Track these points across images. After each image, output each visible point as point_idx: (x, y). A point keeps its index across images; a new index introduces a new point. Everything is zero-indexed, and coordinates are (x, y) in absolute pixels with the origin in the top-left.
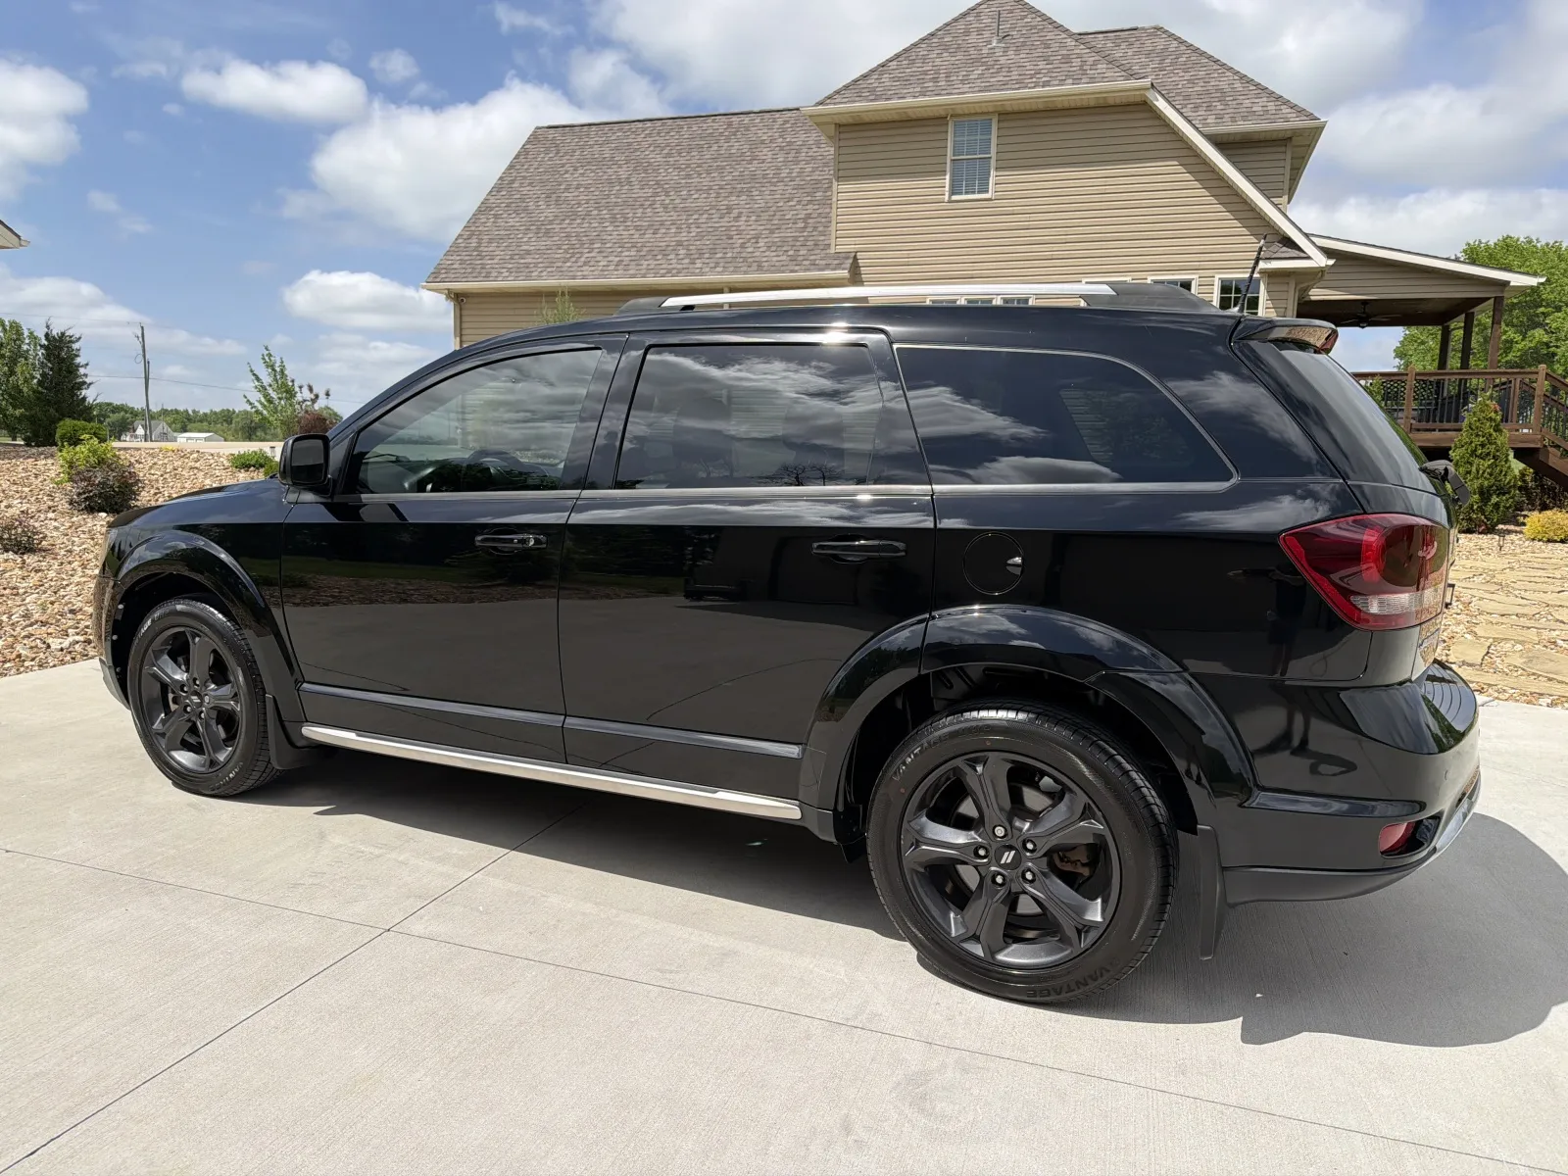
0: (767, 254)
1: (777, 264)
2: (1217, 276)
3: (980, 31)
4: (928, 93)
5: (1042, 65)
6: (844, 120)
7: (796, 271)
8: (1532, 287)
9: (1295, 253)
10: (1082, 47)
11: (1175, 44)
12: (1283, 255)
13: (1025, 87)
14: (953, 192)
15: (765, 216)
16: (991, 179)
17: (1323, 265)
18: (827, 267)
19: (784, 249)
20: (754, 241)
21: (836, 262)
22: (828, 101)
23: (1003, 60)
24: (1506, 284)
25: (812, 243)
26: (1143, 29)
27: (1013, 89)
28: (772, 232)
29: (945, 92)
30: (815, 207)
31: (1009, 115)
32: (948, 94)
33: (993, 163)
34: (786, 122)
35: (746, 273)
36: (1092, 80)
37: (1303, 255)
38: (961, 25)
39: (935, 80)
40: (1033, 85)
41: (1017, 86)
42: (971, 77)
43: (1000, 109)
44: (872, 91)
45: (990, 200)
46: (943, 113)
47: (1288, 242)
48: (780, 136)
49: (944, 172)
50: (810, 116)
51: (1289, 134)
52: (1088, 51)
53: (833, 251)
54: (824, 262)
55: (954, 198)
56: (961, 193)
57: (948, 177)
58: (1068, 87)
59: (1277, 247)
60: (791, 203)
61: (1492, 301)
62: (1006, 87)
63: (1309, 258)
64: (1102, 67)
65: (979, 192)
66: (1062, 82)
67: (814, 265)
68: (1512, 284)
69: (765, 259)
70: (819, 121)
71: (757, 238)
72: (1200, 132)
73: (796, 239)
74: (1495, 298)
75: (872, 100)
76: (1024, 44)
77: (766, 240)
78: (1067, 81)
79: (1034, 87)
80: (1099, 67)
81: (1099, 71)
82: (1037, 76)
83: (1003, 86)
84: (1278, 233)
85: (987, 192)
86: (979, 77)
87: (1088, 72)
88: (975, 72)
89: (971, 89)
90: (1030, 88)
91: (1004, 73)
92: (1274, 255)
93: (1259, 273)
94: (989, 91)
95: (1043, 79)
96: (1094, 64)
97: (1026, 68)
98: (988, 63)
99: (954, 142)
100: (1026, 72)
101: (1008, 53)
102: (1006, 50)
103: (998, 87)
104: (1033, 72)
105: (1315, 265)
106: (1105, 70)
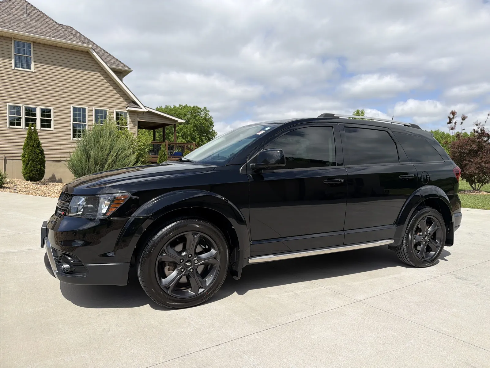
2: (115, 110)
3: (17, 10)
4: (3, 27)
5: (49, 30)
9: (137, 106)
10: (61, 28)
12: (134, 106)
13: (46, 36)
14: (15, 67)
16: (32, 65)
17: (145, 111)
23: (32, 23)
26: (65, 26)
27: (41, 35)
29: (11, 29)
31: (38, 44)
32: (12, 30)
33: (32, 59)
36: (70, 40)
37: (139, 107)
39: (4, 23)
41: (42, 35)
43: (35, 41)
45: (32, 72)
46: (10, 36)
47: (135, 103)
49: (11, 58)
51: (122, 70)
52: (64, 30)
55: (16, 68)
56: (19, 67)
57: (13, 60)
58: (62, 40)
59: (131, 104)
61: (173, 125)
63: (141, 108)
65: (27, 69)
66: (59, 38)
72: (109, 67)
76: (38, 20)
78: (61, 38)
80: (71, 36)
81: (71, 38)
82: (48, 33)
83: (36, 33)
84: (131, 100)
85: (31, 69)
86: (24, 27)
87: (68, 37)
88: (21, 25)
89: (22, 31)
90: (48, 37)
91: (35, 29)
92: (132, 106)
93: (127, 111)
94: (30, 33)
95: (51, 35)
96: (69, 35)
97: (44, 29)
98: (26, 23)
99: (15, 48)
100: (44, 31)
101: (33, 21)
102: (31, 20)
103: (34, 33)
104: (46, 31)
105: (143, 111)
106: (73, 38)
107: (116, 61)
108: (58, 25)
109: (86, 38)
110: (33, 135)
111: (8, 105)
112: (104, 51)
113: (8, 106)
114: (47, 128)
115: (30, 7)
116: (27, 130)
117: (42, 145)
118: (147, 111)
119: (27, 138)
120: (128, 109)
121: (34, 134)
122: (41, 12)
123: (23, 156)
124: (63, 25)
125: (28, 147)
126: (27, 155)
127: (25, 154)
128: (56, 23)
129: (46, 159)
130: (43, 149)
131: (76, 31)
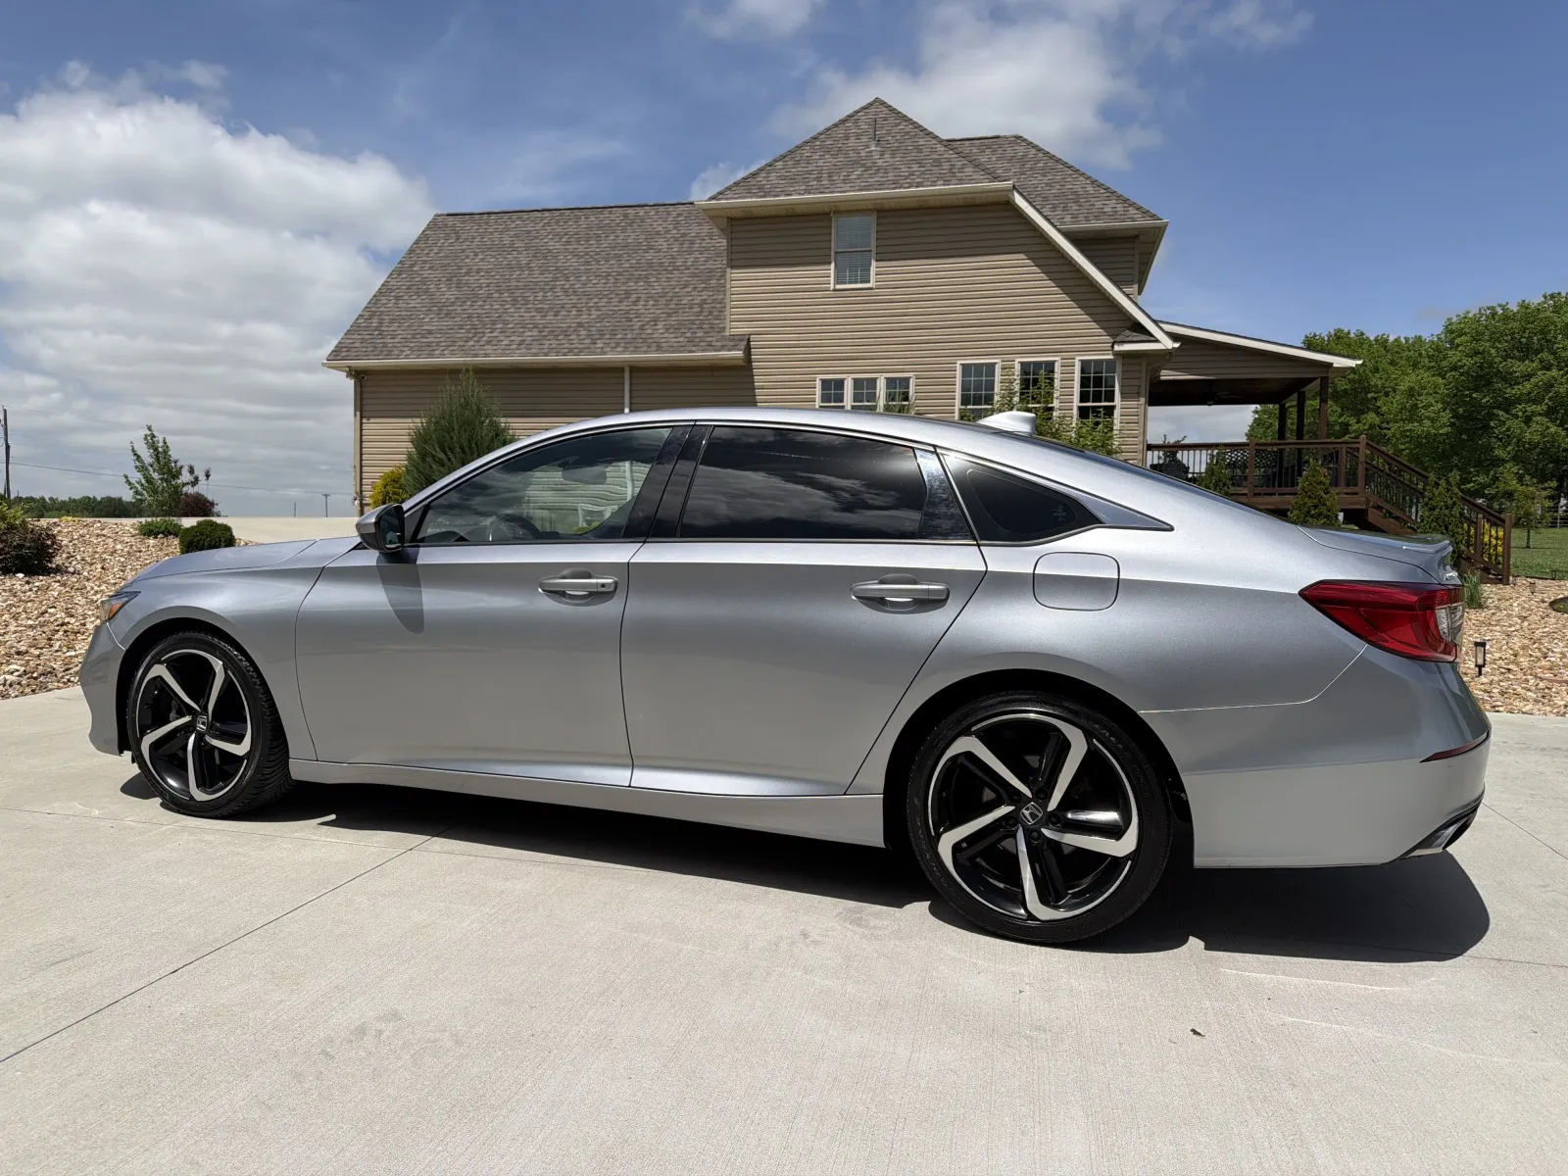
0: (666, 335)
1: (675, 345)
2: (1078, 358)
3: (858, 136)
4: (813, 191)
5: (915, 167)
6: (734, 214)
7: (694, 352)
8: (1352, 368)
9: (1146, 337)
10: (951, 152)
11: (1033, 151)
12: (1135, 339)
13: (901, 187)
14: (837, 282)
15: (663, 301)
16: (872, 268)
17: (1170, 347)
18: (723, 348)
19: (682, 331)
20: (652, 323)
21: (732, 343)
22: (721, 196)
23: (880, 163)
24: (1330, 365)
25: (708, 326)
26: (1005, 137)
27: (891, 189)
28: (669, 315)
29: (829, 190)
30: (711, 293)
31: (887, 213)
32: (831, 192)
33: (873, 255)
34: (679, 215)
35: (645, 352)
36: (961, 181)
37: (1152, 339)
38: (841, 130)
39: (818, 179)
40: (907, 185)
41: (894, 186)
42: (852, 177)
43: (879, 206)
44: (761, 188)
45: (871, 289)
46: (827, 210)
47: (1139, 328)
48: (675, 228)
49: (830, 263)
50: (704, 210)
51: (1136, 233)
52: (956, 155)
53: (727, 334)
54: (720, 344)
55: (838, 287)
56: (845, 283)
57: (833, 266)
58: (940, 187)
59: (1129, 331)
60: (686, 290)
61: (1319, 381)
62: (886, 186)
63: (1157, 341)
64: (969, 170)
65: (861, 282)
66: (934, 183)
67: (710, 346)
68: (1335, 365)
69: (664, 340)
70: (712, 215)
71: (655, 321)
72: (1059, 230)
73: (692, 322)
74: (1322, 379)
75: (761, 197)
76: (898, 148)
77: (665, 323)
78: (939, 183)
79: (909, 187)
80: (966, 170)
81: (966, 173)
82: (911, 177)
84: (1129, 319)
85: (869, 281)
86: (859, 177)
87: (958, 174)
88: (855, 173)
89: (852, 188)
90: (905, 188)
91: (882, 174)
92: (1127, 339)
93: (1115, 355)
94: (868, 190)
95: (916, 180)
96: (961, 167)
97: (902, 170)
98: (867, 165)
99: (837, 235)
100: (902, 174)
101: (885, 156)
102: (882, 154)
104: (907, 173)
105: (1163, 347)
107: (1120, 208)
108: (937, 146)
111: (818, 379)
112: (1094, 182)
113: (818, 384)
120: (1117, 348)
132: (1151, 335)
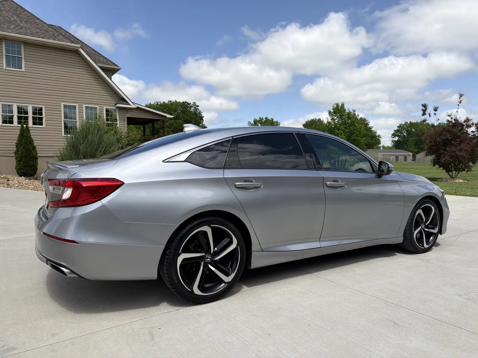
2: (105, 107)
5: (38, 30)
8: (171, 118)
9: (126, 103)
10: (51, 28)
12: (123, 103)
13: (36, 37)
14: (7, 67)
16: (23, 64)
17: (134, 107)
24: (166, 116)
26: (55, 26)
27: (30, 36)
31: (29, 44)
32: (3, 31)
33: (23, 59)
36: (59, 40)
41: (32, 35)
42: (10, 27)
43: (24, 41)
45: (23, 72)
46: (1, 38)
47: (124, 100)
49: (3, 59)
51: (111, 69)
52: (54, 30)
55: (7, 69)
56: (11, 67)
57: (4, 61)
58: (51, 41)
59: (120, 101)
61: (162, 120)
62: (28, 35)
63: (130, 105)
65: (18, 68)
66: (49, 38)
68: (167, 117)
72: (97, 65)
74: (163, 120)
76: (27, 21)
78: (50, 38)
79: (39, 37)
80: (60, 36)
81: (60, 38)
82: (38, 34)
83: (26, 34)
84: (120, 97)
85: (22, 69)
86: (14, 28)
87: (57, 37)
88: (11, 26)
89: (13, 32)
90: (37, 37)
91: (25, 30)
92: (121, 103)
93: (116, 107)
94: (20, 34)
95: (41, 36)
96: (58, 35)
97: (33, 30)
98: (16, 24)
99: (6, 48)
100: (34, 32)
101: (23, 23)
102: (21, 21)
103: (24, 34)
104: (36, 32)
105: (132, 107)
106: (62, 38)
107: (105, 60)
108: (47, 26)
109: (76, 38)
110: (25, 133)
112: (93, 50)
113: (1, 106)
114: (39, 125)
115: (19, 9)
116: (20, 128)
117: (34, 142)
118: (136, 107)
119: (20, 135)
120: (118, 105)
121: (26, 131)
122: (30, 13)
123: (16, 153)
124: (52, 25)
125: (21, 144)
126: (20, 152)
127: (19, 151)
128: (45, 23)
129: (38, 155)
130: (35, 146)
131: (65, 31)
132: (128, 103)
